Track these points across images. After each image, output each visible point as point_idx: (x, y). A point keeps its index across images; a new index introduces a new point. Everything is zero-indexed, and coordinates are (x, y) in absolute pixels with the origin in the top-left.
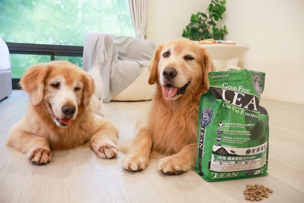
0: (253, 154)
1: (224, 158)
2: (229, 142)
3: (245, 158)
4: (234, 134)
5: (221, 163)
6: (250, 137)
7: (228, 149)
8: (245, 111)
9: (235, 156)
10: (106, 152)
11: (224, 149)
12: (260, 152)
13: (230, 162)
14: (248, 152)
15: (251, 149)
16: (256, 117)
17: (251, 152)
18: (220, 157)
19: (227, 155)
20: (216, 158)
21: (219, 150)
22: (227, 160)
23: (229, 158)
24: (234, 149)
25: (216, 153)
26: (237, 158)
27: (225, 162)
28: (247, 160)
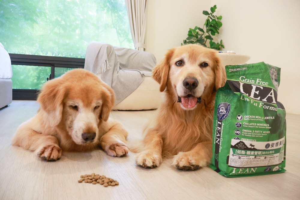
0: (273, 148)
1: (243, 152)
2: (248, 136)
3: (264, 153)
4: (253, 127)
5: (240, 158)
6: (270, 130)
7: (248, 143)
8: (263, 104)
9: (255, 150)
10: (117, 150)
11: (243, 142)
12: (279, 147)
13: (249, 157)
14: (267, 146)
15: (270, 143)
16: (275, 109)
17: (271, 146)
18: (239, 151)
19: (246, 149)
20: (234, 152)
21: (237, 144)
22: (246, 154)
23: (248, 152)
24: (254, 143)
25: (235, 147)
26: (256, 153)
27: (244, 156)
28: (266, 154)
